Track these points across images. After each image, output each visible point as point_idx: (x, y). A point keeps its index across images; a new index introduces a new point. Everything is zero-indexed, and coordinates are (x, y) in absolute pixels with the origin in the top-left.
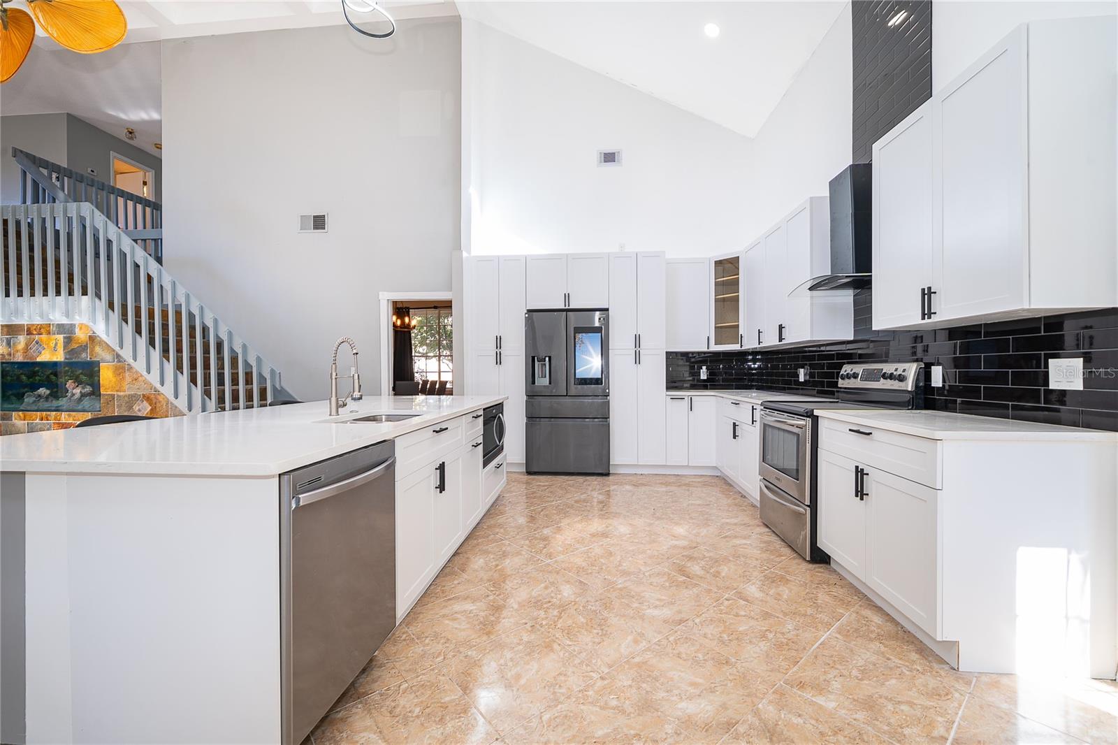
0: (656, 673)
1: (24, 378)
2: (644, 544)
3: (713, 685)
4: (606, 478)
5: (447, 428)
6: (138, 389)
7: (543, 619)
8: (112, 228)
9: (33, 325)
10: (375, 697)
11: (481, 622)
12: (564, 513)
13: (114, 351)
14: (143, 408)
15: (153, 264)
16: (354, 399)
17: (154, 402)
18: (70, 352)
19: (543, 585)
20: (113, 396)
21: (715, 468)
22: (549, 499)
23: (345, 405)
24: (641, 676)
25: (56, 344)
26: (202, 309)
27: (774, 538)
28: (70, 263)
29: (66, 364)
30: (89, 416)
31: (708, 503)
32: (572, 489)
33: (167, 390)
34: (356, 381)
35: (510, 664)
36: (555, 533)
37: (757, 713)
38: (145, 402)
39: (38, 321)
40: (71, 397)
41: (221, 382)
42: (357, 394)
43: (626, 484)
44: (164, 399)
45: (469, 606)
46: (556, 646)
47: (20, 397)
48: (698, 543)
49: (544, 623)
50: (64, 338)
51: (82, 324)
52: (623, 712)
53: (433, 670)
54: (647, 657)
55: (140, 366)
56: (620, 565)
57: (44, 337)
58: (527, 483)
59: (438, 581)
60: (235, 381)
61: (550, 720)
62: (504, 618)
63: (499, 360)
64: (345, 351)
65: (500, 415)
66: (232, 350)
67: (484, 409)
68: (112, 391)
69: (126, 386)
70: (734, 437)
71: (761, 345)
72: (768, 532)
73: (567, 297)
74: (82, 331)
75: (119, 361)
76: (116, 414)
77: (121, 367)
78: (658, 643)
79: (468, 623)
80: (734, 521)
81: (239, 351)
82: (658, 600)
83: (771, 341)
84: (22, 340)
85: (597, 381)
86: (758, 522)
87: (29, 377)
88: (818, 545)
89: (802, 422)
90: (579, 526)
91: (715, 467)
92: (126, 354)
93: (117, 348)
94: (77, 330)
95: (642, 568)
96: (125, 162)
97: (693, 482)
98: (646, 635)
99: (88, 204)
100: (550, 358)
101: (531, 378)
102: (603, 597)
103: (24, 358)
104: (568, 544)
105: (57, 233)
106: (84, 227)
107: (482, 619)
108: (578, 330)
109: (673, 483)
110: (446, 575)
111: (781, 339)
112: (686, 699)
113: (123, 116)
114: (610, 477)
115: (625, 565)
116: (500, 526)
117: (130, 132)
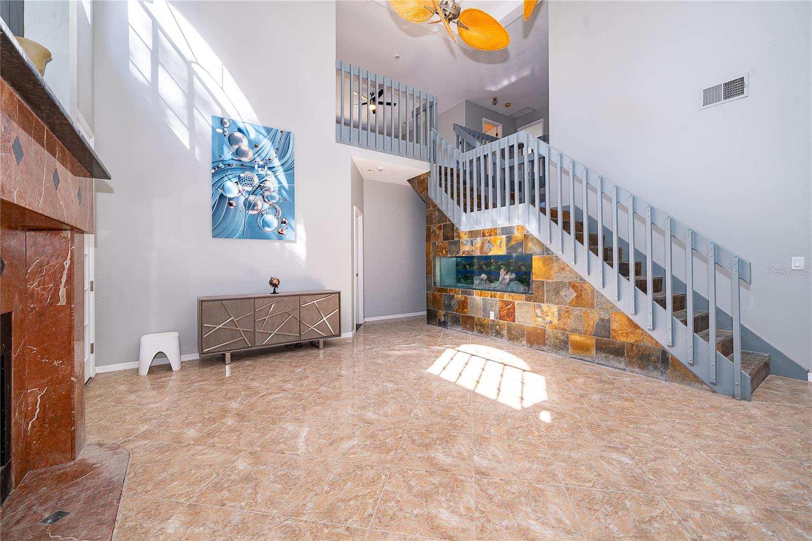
6: (565, 277)
9: (486, 229)
13: (544, 245)
14: (569, 295)
17: (580, 289)
18: (510, 248)
20: (543, 283)
25: (501, 243)
30: (523, 297)
33: (594, 280)
38: (571, 289)
39: (489, 226)
40: (502, 281)
44: (589, 287)
50: (507, 237)
51: (519, 226)
55: (567, 257)
57: (493, 237)
68: (542, 278)
69: (553, 273)
74: (519, 231)
75: (548, 254)
77: (550, 259)
84: (479, 240)
92: (555, 248)
93: (547, 243)
94: (515, 231)
96: (489, 123)
103: (481, 252)
117: (495, 100)
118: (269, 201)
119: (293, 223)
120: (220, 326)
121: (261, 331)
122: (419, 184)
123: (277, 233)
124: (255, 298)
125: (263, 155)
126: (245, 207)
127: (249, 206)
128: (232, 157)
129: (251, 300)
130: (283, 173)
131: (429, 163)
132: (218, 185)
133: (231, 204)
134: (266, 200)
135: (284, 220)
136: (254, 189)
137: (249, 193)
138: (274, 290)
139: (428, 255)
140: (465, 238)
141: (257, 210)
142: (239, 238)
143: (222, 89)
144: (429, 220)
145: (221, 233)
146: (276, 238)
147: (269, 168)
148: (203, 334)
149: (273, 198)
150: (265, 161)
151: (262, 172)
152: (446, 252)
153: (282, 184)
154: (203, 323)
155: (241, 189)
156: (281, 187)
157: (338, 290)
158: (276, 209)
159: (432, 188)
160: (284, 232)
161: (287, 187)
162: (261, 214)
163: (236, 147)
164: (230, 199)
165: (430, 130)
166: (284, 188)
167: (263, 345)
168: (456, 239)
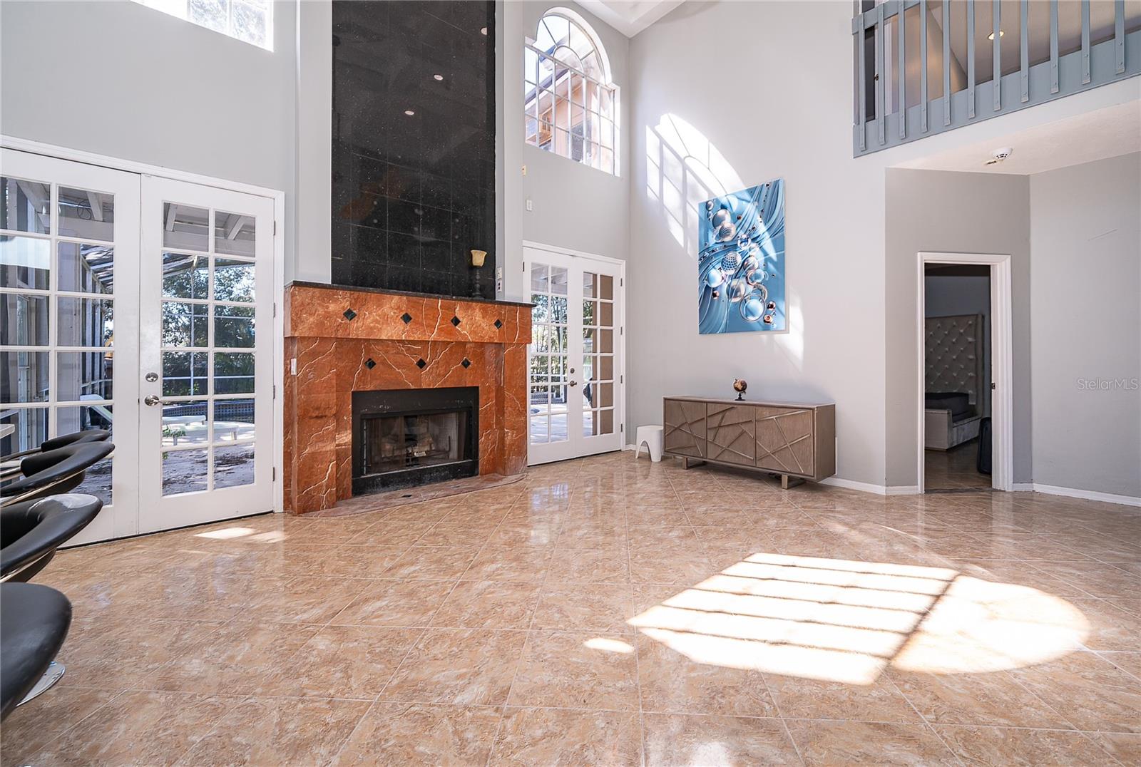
118: (753, 282)
119: (782, 306)
123: (762, 321)
125: (746, 226)
126: (728, 295)
127: (732, 292)
128: (715, 241)
130: (770, 240)
132: (704, 276)
133: (714, 295)
134: (750, 281)
135: (771, 303)
137: (732, 277)
141: (740, 296)
146: (760, 328)
147: (753, 240)
149: (757, 277)
150: (748, 232)
151: (744, 248)
153: (768, 255)
155: (724, 275)
156: (768, 260)
160: (771, 320)
161: (775, 258)
162: (744, 300)
163: (720, 227)
164: (714, 289)
166: (770, 260)
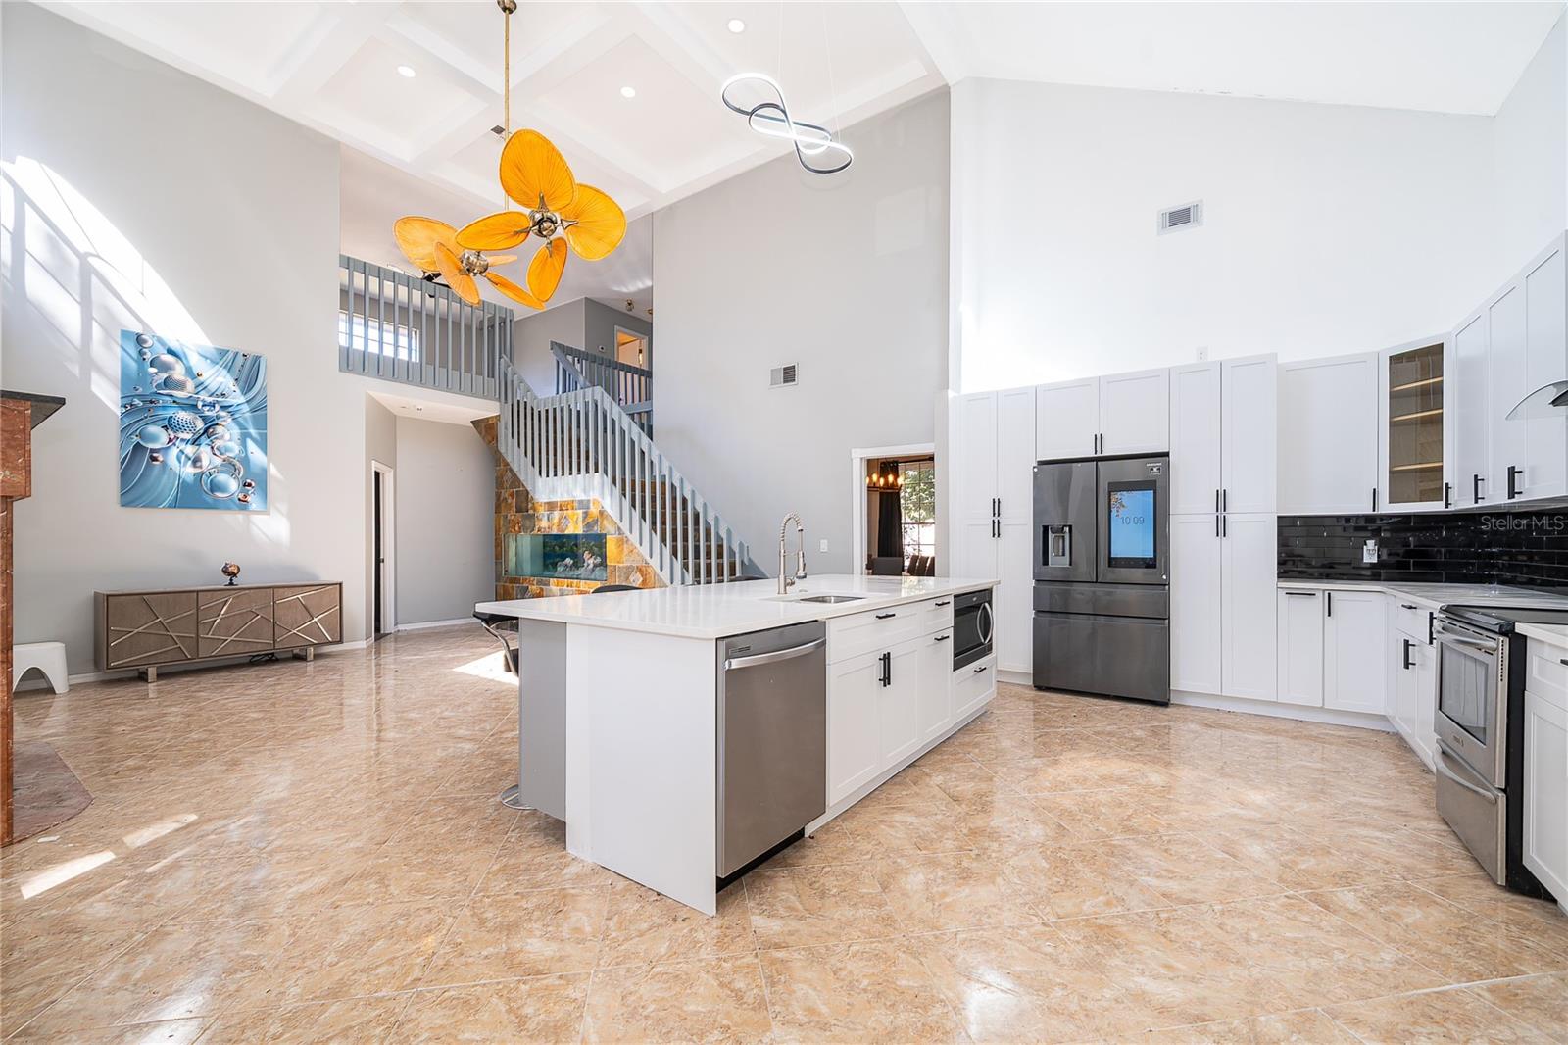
0: (1120, 940)
1: (557, 548)
2: (1182, 803)
3: (1198, 976)
4: (1161, 709)
5: (894, 615)
6: (633, 560)
7: (993, 851)
8: (616, 408)
9: (564, 501)
10: (800, 869)
11: (920, 837)
12: (1072, 745)
13: (616, 524)
14: (636, 579)
15: (645, 439)
16: (799, 578)
17: (644, 572)
18: (588, 526)
19: (1007, 818)
20: (615, 567)
21: (1383, 718)
22: (1056, 724)
23: (793, 584)
24: (1097, 938)
25: (578, 519)
26: (682, 481)
27: (1451, 841)
28: (587, 441)
29: (585, 536)
30: (599, 585)
31: (1340, 769)
32: (1098, 717)
33: (655, 562)
34: (801, 559)
35: (939, 881)
36: (1048, 765)
37: (1251, 1022)
38: (638, 573)
39: (566, 497)
40: (587, 567)
41: (697, 556)
42: (801, 573)
43: (1192, 721)
44: (652, 570)
45: (911, 819)
46: (999, 880)
47: (555, 565)
48: (1280, 819)
49: (993, 855)
50: (584, 513)
51: (594, 499)
52: (1056, 961)
53: (858, 864)
54: (1116, 922)
55: (634, 538)
56: (1129, 818)
57: (570, 511)
58: (1034, 701)
59: (884, 787)
60: (708, 555)
61: (966, 940)
62: (947, 839)
63: (996, 532)
64: (792, 528)
65: (987, 604)
66: (706, 522)
67: (955, 596)
68: (615, 562)
69: (624, 558)
70: (1407, 665)
71: (1481, 503)
72: (1444, 831)
73: (1099, 440)
74: (595, 506)
75: (620, 534)
76: (617, 584)
77: (622, 541)
78: (1141, 915)
79: (906, 834)
80: (1380, 803)
81: (712, 523)
82: (1166, 870)
83: (1496, 496)
84: (556, 514)
85: (1149, 564)
86: (1432, 813)
87: (560, 548)
88: (1524, 863)
89: (1492, 644)
90: (1087, 764)
91: (1384, 716)
92: (625, 527)
93: (619, 522)
94: (591, 505)
95: (1161, 830)
96: (626, 333)
97: (1327, 734)
98: (1127, 902)
99: (599, 387)
100: (1070, 527)
101: (1043, 555)
102: (1083, 848)
103: (558, 530)
104: (1061, 782)
105: (579, 412)
106: (596, 406)
107: (922, 834)
108: (1116, 487)
109: (1286, 732)
110: (895, 784)
111: (1512, 494)
112: (1150, 977)
113: (625, 290)
114: (1169, 709)
115: (1136, 821)
116: (976, 745)
117: (630, 304)
120: (140, 630)
121: (209, 636)
122: (486, 429)
124: (198, 592)
129: (191, 594)
131: (498, 404)
136: (196, 437)
138: (231, 580)
139: (497, 532)
140: (542, 511)
142: (170, 507)
143: (142, 294)
144: (499, 483)
145: (137, 499)
148: (110, 640)
152: (520, 528)
154: (110, 625)
157: (339, 581)
158: (234, 465)
159: (503, 438)
165: (500, 358)
167: (214, 656)
168: (531, 512)
